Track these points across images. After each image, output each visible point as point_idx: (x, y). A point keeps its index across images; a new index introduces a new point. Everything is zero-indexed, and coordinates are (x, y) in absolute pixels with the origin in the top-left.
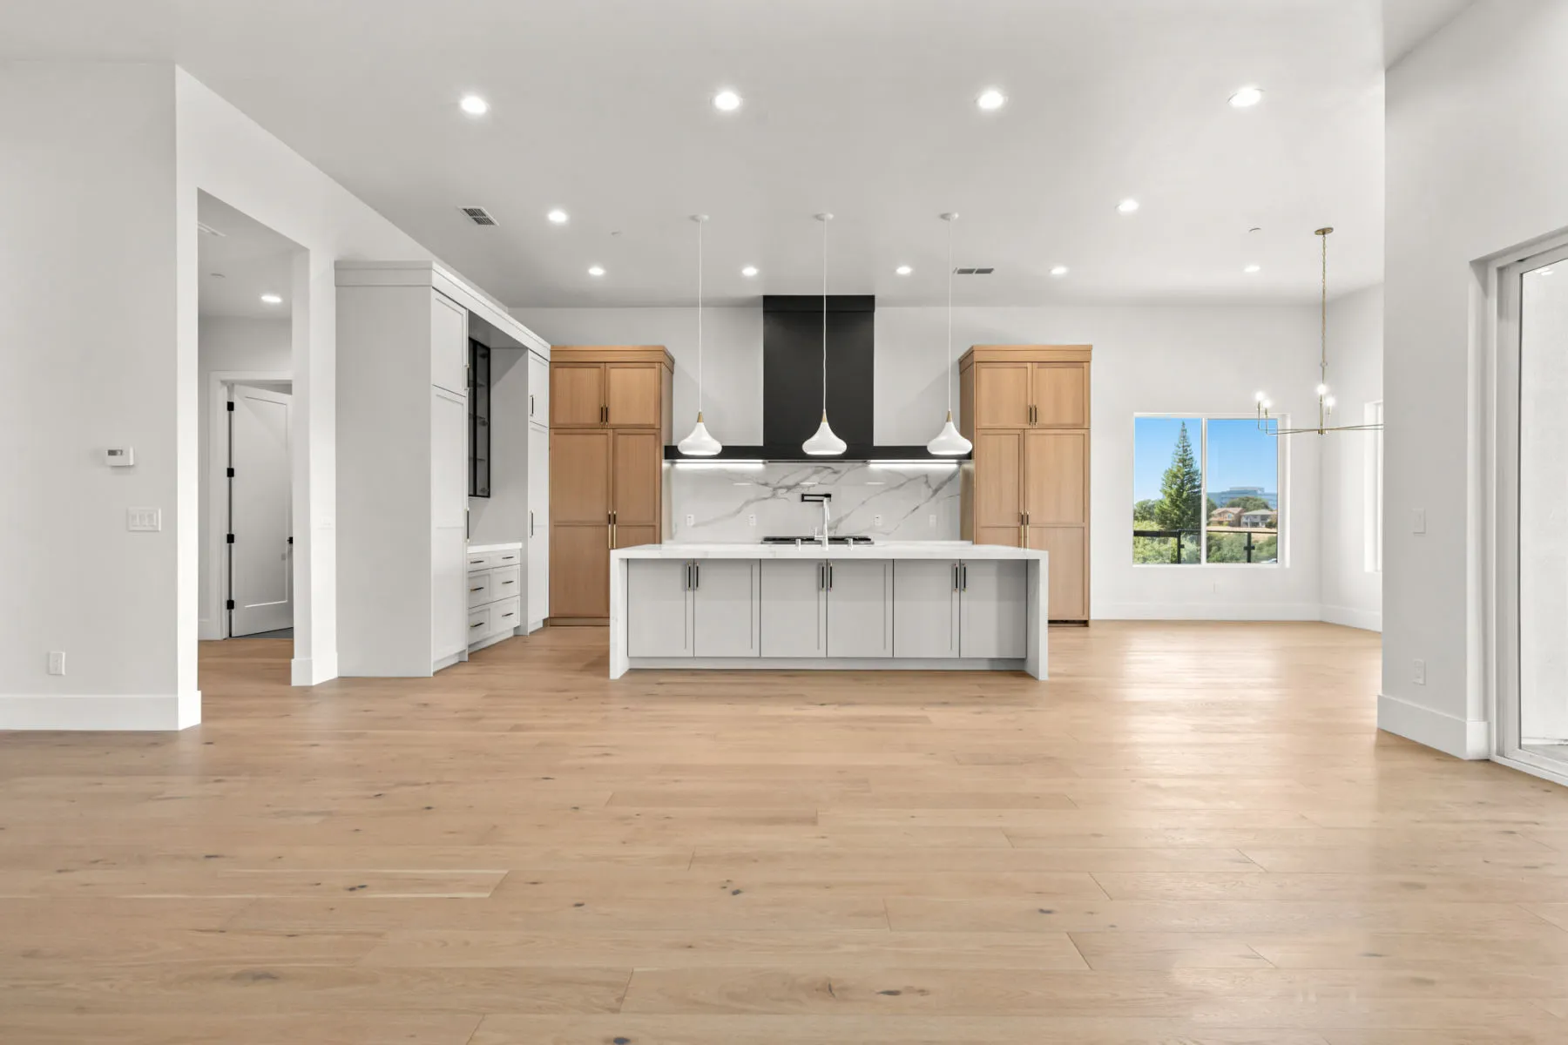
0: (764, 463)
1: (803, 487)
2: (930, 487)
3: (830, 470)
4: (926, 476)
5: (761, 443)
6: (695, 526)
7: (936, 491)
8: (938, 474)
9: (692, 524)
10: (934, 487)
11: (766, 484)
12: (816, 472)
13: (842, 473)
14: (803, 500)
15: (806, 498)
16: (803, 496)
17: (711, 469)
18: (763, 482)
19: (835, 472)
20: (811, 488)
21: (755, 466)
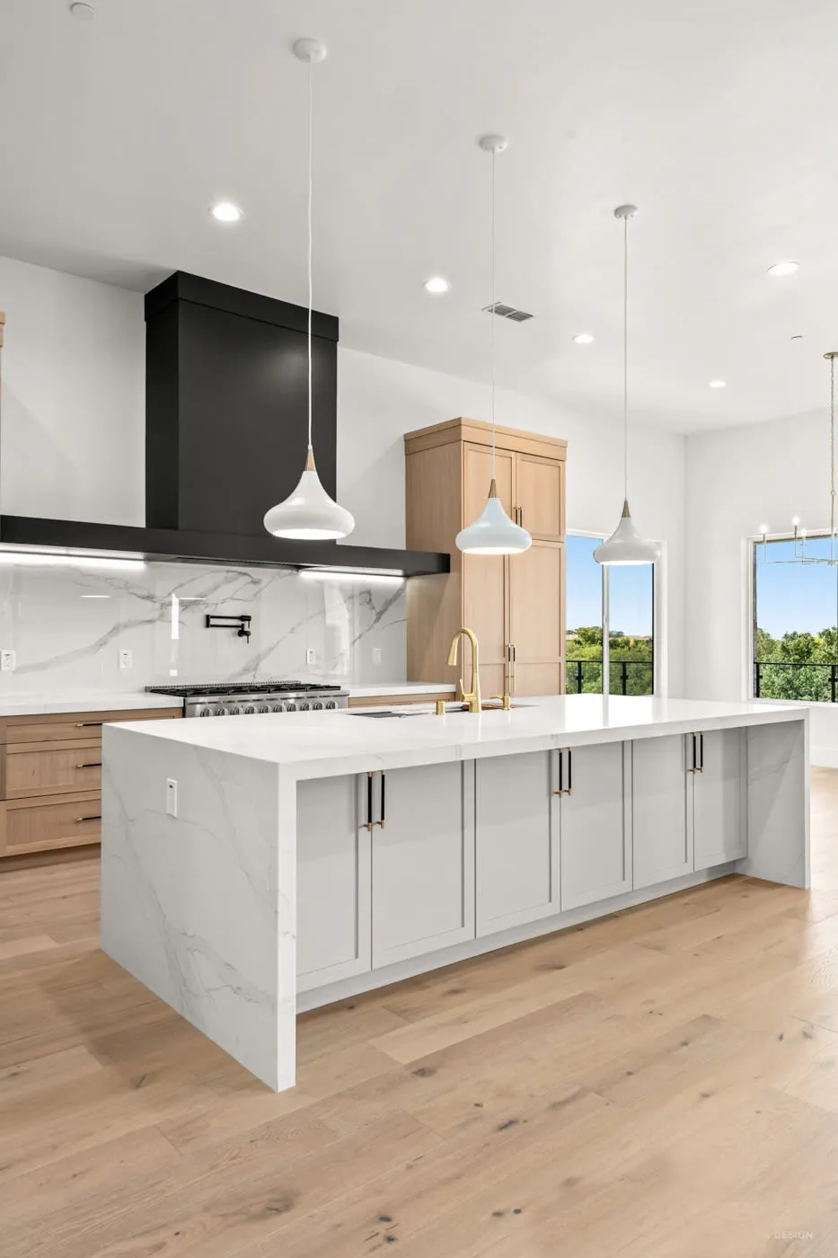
0: (146, 560)
1: (206, 604)
2: (373, 608)
3: (246, 579)
4: (369, 593)
5: (140, 522)
6: (18, 671)
7: (380, 614)
8: (382, 591)
9: (14, 667)
10: (378, 609)
11: (150, 598)
12: (228, 581)
13: (264, 583)
14: (208, 625)
15: (213, 621)
16: (208, 618)
17: (49, 567)
18: (146, 593)
19: (255, 582)
20: (220, 606)
21: (130, 565)
